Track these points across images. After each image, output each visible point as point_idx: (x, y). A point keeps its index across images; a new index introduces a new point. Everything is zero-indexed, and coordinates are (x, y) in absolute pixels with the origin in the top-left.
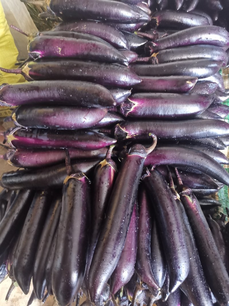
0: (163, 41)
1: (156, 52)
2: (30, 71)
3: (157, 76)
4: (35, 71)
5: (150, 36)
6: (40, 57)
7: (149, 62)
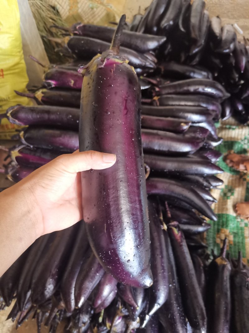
0: (165, 88)
1: (158, 96)
2: (43, 97)
3: (157, 116)
4: (47, 98)
5: (154, 82)
6: (53, 86)
7: (151, 104)
